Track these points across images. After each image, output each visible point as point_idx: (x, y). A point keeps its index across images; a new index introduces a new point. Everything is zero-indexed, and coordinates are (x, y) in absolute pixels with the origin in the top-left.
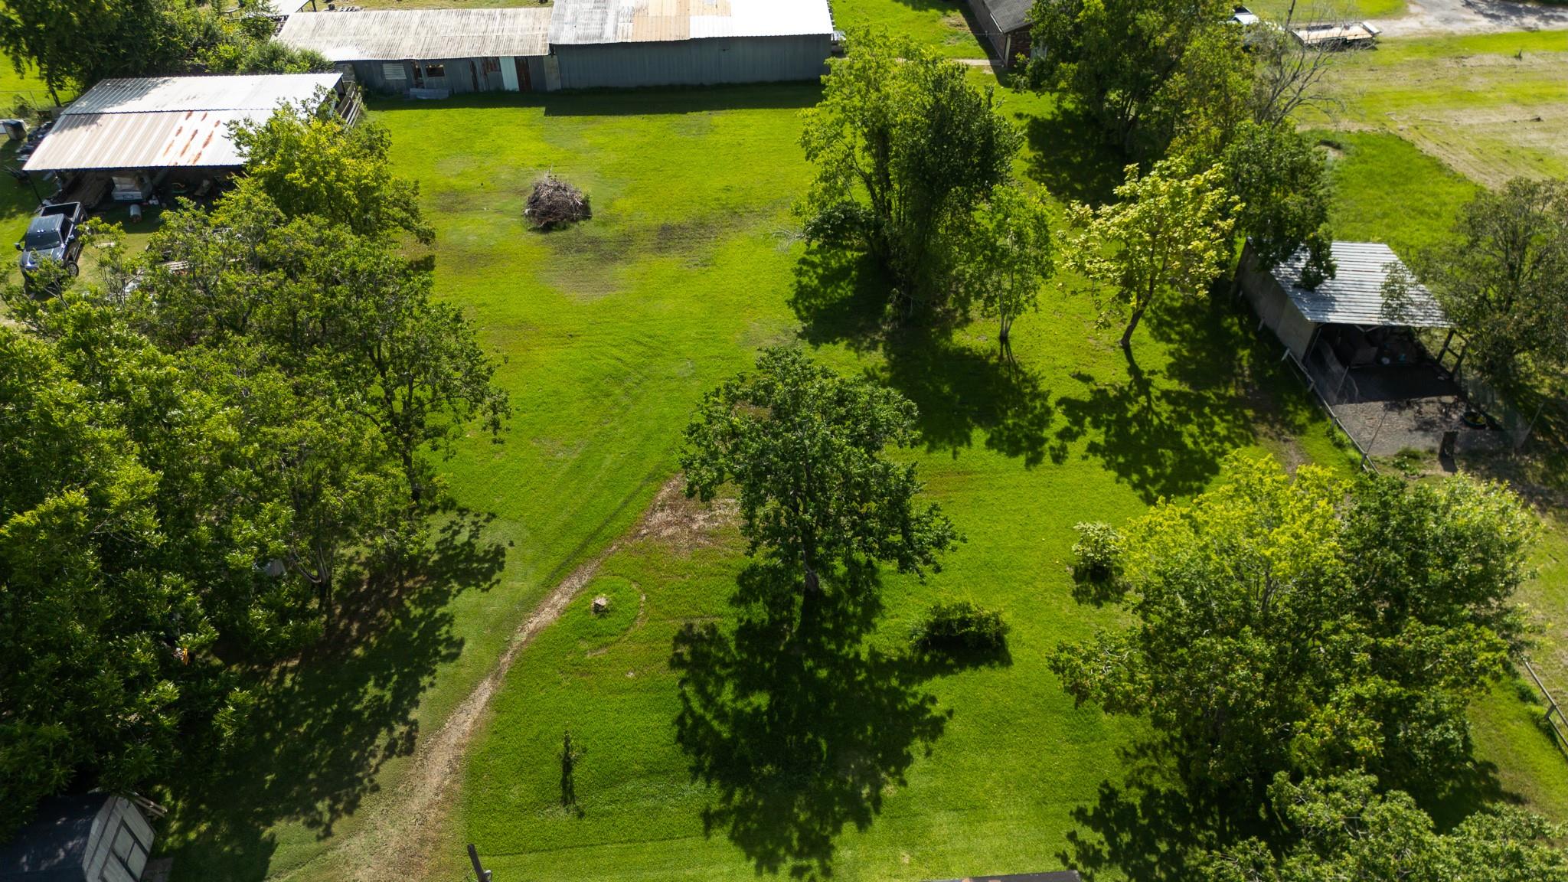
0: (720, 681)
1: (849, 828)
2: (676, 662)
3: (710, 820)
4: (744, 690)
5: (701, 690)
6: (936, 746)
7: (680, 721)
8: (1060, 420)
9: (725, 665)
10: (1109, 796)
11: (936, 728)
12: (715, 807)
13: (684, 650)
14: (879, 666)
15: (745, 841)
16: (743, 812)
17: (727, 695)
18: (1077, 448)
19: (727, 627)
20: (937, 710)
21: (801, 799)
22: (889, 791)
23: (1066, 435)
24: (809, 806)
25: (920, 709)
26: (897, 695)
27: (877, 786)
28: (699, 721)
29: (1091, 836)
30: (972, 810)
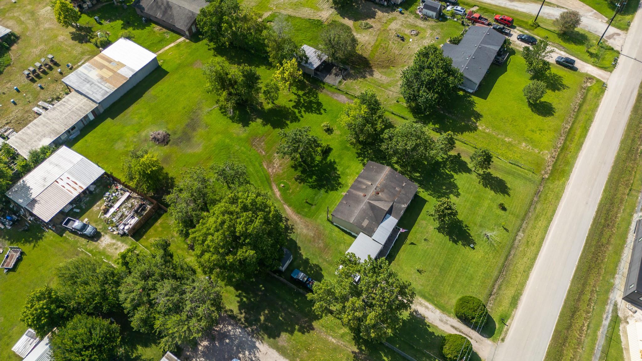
0: (307, 180)
1: (339, 179)
2: (300, 183)
3: (326, 192)
4: (311, 178)
5: (307, 183)
6: (337, 164)
7: (310, 187)
8: (296, 111)
9: (306, 178)
10: (357, 153)
11: (335, 162)
12: (325, 190)
13: (298, 181)
14: (321, 162)
15: (332, 190)
16: (328, 188)
17: (310, 180)
18: (303, 113)
19: (299, 174)
20: (332, 160)
21: (332, 182)
22: (338, 173)
23: (300, 112)
24: (333, 181)
25: (331, 162)
26: (326, 163)
27: (336, 173)
28: (311, 185)
29: (360, 158)
30: (348, 167)
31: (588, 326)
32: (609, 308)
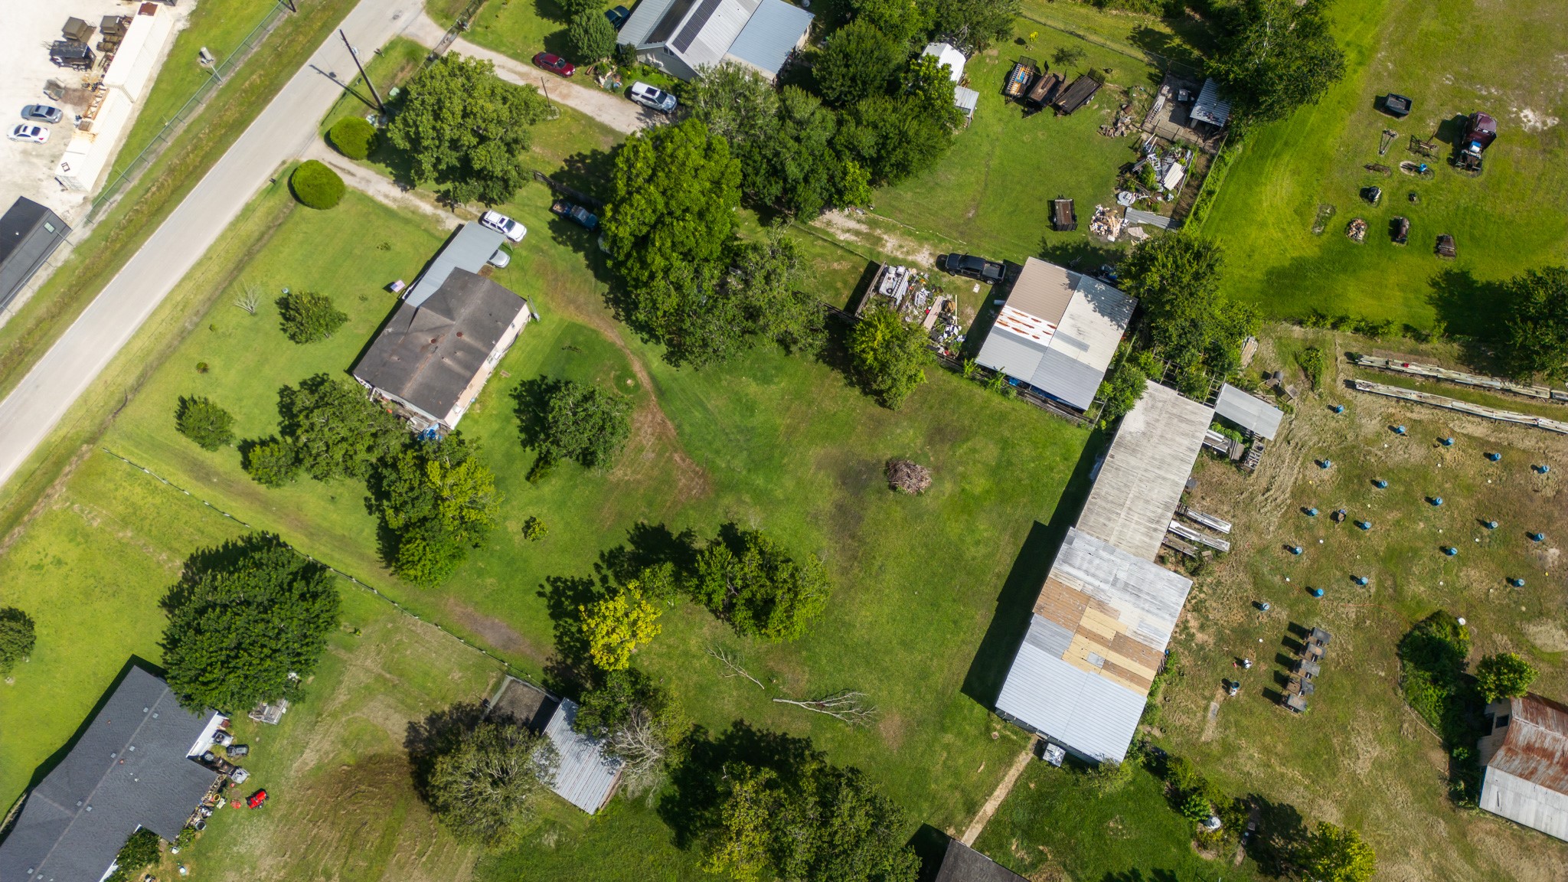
31: (147, 191)
32: (101, 217)
